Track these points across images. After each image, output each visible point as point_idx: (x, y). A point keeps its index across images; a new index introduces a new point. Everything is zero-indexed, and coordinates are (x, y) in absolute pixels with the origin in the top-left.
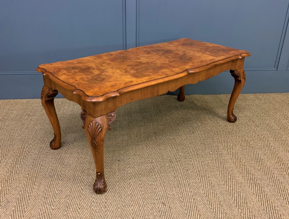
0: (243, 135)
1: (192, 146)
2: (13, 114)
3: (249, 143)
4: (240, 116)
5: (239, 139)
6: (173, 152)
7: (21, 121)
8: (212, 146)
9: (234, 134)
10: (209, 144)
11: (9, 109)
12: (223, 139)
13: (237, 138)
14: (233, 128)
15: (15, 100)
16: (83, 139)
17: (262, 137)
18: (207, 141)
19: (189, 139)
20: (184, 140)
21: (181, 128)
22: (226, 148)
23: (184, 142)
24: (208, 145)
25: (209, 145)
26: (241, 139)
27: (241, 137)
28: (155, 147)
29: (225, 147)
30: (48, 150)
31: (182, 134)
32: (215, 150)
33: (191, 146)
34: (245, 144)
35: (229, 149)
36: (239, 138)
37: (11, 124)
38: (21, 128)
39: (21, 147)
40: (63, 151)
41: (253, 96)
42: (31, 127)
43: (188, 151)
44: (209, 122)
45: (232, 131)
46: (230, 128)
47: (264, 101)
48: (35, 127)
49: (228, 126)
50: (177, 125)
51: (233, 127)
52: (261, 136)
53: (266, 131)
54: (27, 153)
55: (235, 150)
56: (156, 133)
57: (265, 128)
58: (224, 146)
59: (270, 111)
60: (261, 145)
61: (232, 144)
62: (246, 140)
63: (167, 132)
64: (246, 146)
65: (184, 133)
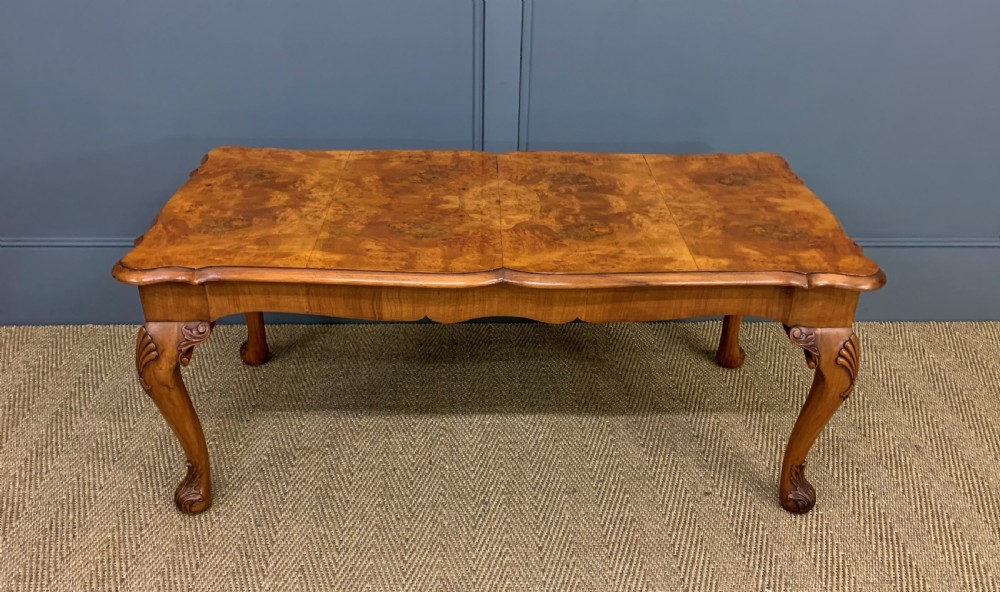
0: (882, 511)
1: (702, 559)
2: (98, 387)
3: (904, 549)
4: (869, 424)
5: (868, 531)
6: (634, 583)
7: (124, 421)
8: (773, 560)
9: (848, 503)
10: (761, 549)
11: (87, 366)
12: (811, 528)
13: (859, 522)
14: (846, 476)
15: (112, 327)
16: (322, 509)
17: (952, 521)
18: (755, 534)
19: (690, 523)
20: (673, 529)
21: (664, 468)
22: (821, 572)
23: (673, 536)
24: (758, 556)
25: (761, 553)
26: (873, 531)
27: (875, 519)
28: (571, 557)
29: (818, 565)
30: (202, 555)
31: (666, 499)
32: (781, 576)
33: (697, 556)
34: (888, 555)
35: (832, 573)
36: (868, 526)
37: (87, 432)
38: (119, 453)
39: (113, 538)
40: (251, 560)
41: (915, 333)
42: (152, 448)
43: (686, 579)
44: (762, 447)
45: (844, 489)
46: (836, 476)
47: (956, 356)
48: (166, 447)
49: (828, 467)
50: (650, 456)
51: (847, 470)
52: (945, 516)
53: (965, 493)
54: (129, 564)
55: (852, 581)
56: (575, 491)
57: (960, 481)
58: (815, 559)
59: (976, 402)
60: (947, 559)
61: (841, 553)
62: (892, 534)
63: (613, 488)
64: (892, 564)
65: (675, 497)
